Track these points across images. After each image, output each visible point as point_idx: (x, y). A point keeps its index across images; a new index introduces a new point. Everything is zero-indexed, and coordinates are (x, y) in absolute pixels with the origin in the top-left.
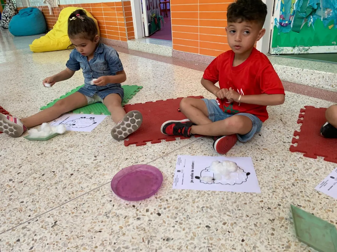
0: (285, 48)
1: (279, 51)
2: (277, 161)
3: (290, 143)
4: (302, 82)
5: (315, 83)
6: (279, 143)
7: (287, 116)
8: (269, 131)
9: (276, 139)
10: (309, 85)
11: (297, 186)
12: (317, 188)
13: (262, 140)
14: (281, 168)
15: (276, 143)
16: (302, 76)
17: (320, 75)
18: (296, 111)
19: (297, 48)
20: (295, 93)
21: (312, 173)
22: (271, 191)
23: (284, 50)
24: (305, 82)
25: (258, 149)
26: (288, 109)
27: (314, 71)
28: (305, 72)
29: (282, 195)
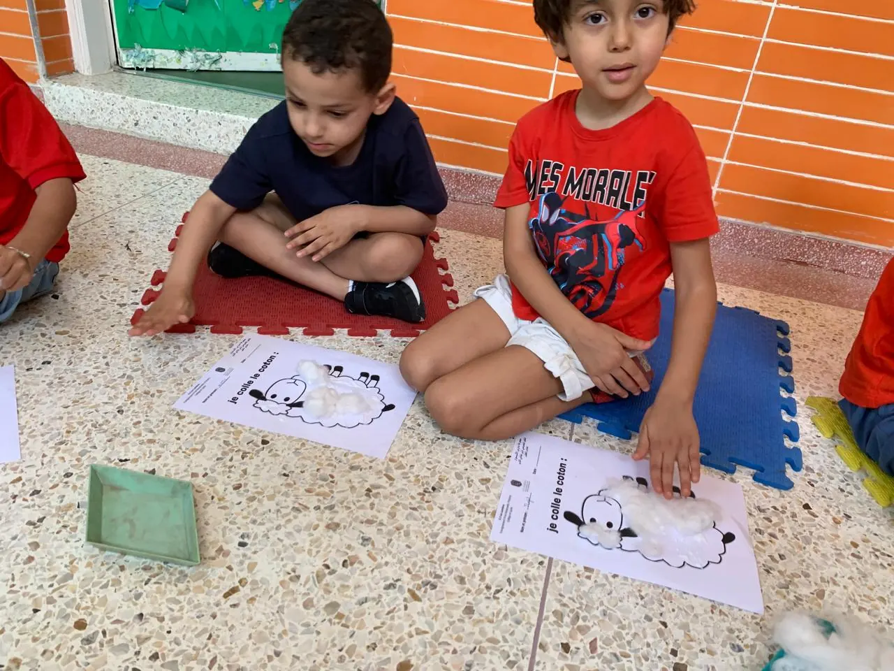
0: (157, 51)
1: (143, 61)
2: (88, 359)
3: (137, 304)
4: (203, 144)
5: (229, 145)
6: (109, 308)
7: (147, 234)
8: (86, 281)
9: (102, 300)
10: (220, 152)
11: (130, 413)
12: (178, 406)
13: (60, 310)
14: (95, 376)
15: (97, 310)
16: (199, 128)
17: (236, 125)
18: (173, 219)
19: (189, 55)
20: (181, 172)
21: (176, 370)
22: (51, 444)
23: (157, 58)
24: (209, 143)
25: (40, 337)
26: (154, 215)
27: (223, 114)
28: (203, 117)
29: (81, 445)
